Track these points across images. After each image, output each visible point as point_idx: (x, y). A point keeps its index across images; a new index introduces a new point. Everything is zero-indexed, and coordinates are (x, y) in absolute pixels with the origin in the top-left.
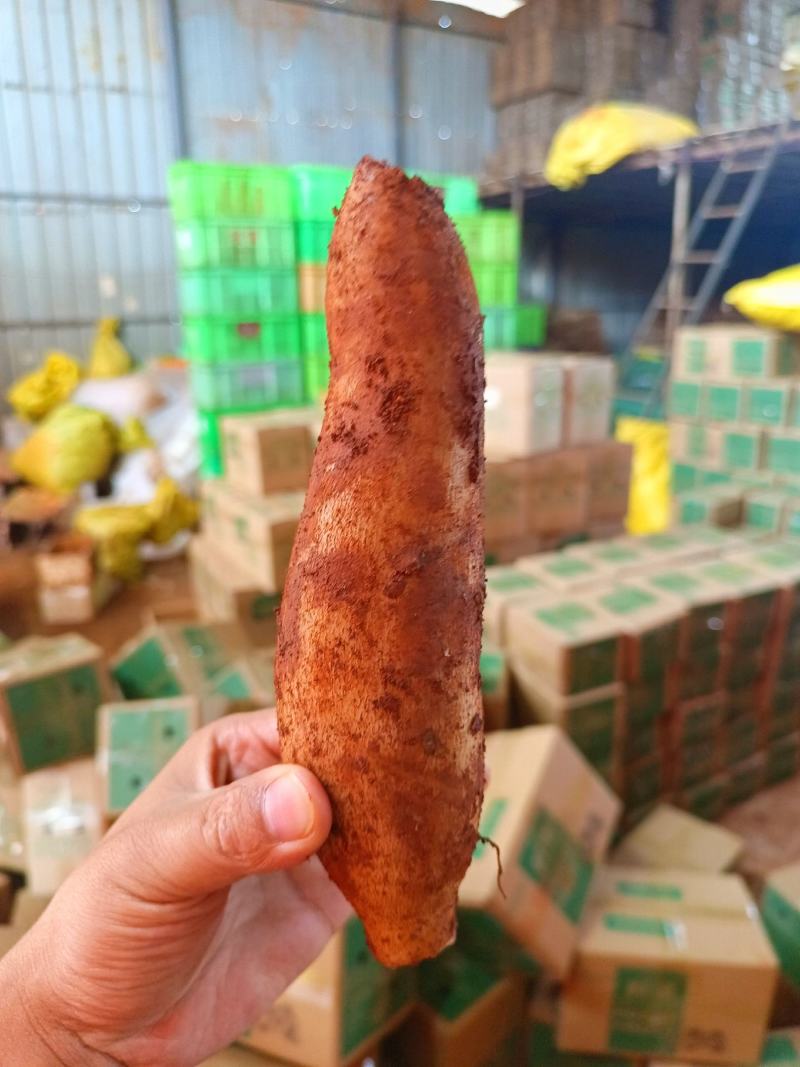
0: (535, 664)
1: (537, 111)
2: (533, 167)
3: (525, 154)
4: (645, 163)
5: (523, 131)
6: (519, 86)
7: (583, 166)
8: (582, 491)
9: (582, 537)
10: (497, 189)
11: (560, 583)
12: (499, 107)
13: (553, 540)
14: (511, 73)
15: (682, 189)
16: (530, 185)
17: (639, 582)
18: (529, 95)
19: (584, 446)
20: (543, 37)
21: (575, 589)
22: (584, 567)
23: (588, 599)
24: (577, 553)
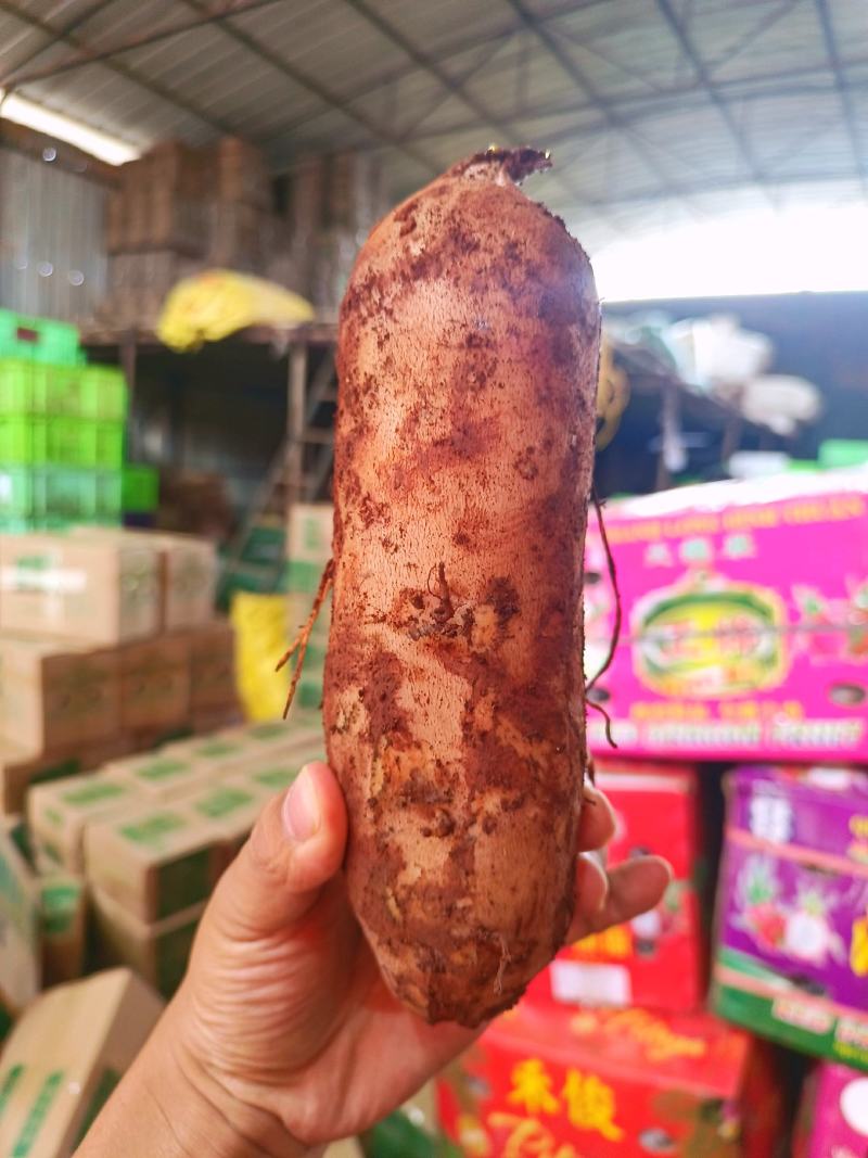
0: (116, 890)
1: (155, 264)
2: (148, 322)
3: (140, 307)
4: (262, 338)
5: (138, 283)
6: (136, 235)
7: (201, 332)
8: (180, 681)
9: (181, 732)
10: (106, 338)
11: (152, 789)
12: (114, 253)
13: (147, 739)
14: (125, 222)
15: (299, 368)
16: (143, 340)
17: (237, 781)
18: (144, 248)
19: (184, 632)
20: (161, 194)
21: (167, 796)
22: (178, 768)
23: (180, 807)
24: (175, 752)
